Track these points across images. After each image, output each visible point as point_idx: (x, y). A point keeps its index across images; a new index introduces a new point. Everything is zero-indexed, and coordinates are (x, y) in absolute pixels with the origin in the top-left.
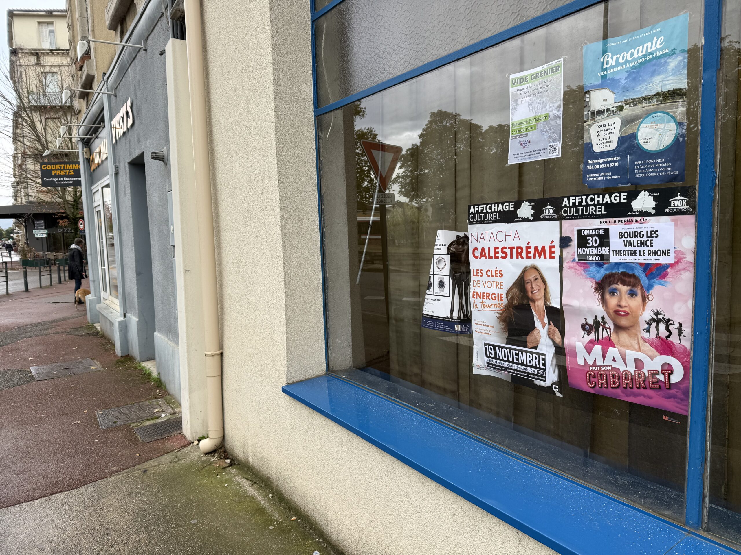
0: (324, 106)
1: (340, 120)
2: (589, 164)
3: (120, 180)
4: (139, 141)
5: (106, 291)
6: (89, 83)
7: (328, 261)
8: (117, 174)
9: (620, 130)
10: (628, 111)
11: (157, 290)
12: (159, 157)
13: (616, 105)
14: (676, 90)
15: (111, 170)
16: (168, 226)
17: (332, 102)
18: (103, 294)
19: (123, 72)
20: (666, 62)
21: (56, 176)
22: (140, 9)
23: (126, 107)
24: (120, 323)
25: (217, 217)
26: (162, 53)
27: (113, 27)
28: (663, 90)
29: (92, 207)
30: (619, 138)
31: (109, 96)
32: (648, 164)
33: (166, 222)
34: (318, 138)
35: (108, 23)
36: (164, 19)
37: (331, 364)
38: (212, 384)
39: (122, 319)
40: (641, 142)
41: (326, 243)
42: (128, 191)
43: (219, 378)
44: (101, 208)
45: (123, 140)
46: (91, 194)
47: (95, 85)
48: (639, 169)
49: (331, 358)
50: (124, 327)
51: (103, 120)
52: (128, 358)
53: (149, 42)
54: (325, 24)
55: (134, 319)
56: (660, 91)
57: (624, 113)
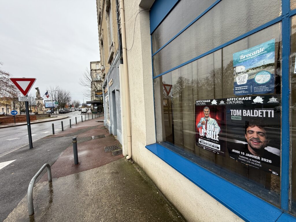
0: (155, 77)
1: (159, 80)
2: (236, 88)
3: (110, 96)
4: (114, 87)
5: (107, 119)
6: (104, 75)
7: (156, 114)
8: (110, 94)
9: (248, 78)
10: (251, 72)
11: (117, 120)
12: (117, 90)
13: (246, 70)
14: (270, 64)
15: (109, 93)
16: (120, 106)
17: (157, 75)
18: (107, 120)
19: (111, 72)
20: (266, 55)
21: (98, 95)
22: (114, 59)
23: (111, 80)
24: (110, 127)
25: (130, 104)
26: (118, 67)
27: (109, 63)
28: (265, 64)
29: (105, 101)
30: (247, 80)
31: (108, 78)
32: (259, 88)
33: (119, 105)
34: (153, 84)
35: (108, 62)
36: (119, 60)
37: (157, 140)
38: (129, 143)
39: (110, 126)
40: (256, 81)
41: (156, 110)
42: (112, 98)
43: (130, 142)
44: (107, 101)
45: (111, 87)
46: (105, 98)
47: (106, 76)
48: (255, 89)
49: (157, 139)
50: (111, 128)
51: (107, 83)
52: (112, 134)
53: (116, 65)
54: (155, 57)
55: (113, 126)
56: (263, 65)
57: (249, 72)
